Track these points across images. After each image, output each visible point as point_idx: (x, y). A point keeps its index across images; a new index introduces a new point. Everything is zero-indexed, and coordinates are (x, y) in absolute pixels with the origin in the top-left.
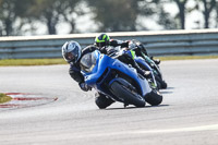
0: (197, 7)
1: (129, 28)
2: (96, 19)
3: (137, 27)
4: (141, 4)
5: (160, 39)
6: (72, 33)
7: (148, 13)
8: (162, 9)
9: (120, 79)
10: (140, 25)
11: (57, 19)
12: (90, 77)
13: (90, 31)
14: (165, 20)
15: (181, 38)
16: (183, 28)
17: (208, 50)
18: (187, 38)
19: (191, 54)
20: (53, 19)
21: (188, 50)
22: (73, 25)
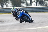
0: (34, 1)
1: (19, 6)
2: (12, 4)
3: (21, 6)
4: (22, 1)
5: (26, 9)
6: (7, 7)
7: (24, 3)
8: (27, 2)
9: (25, 17)
10: (22, 5)
11: (4, 4)
12: (19, 16)
13: (11, 7)
14: (27, 4)
15: (31, 8)
16: (31, 6)
17: (37, 11)
18: (32, 8)
19: (33, 12)
20: (3, 4)
21: (32, 11)
22: (7, 5)
